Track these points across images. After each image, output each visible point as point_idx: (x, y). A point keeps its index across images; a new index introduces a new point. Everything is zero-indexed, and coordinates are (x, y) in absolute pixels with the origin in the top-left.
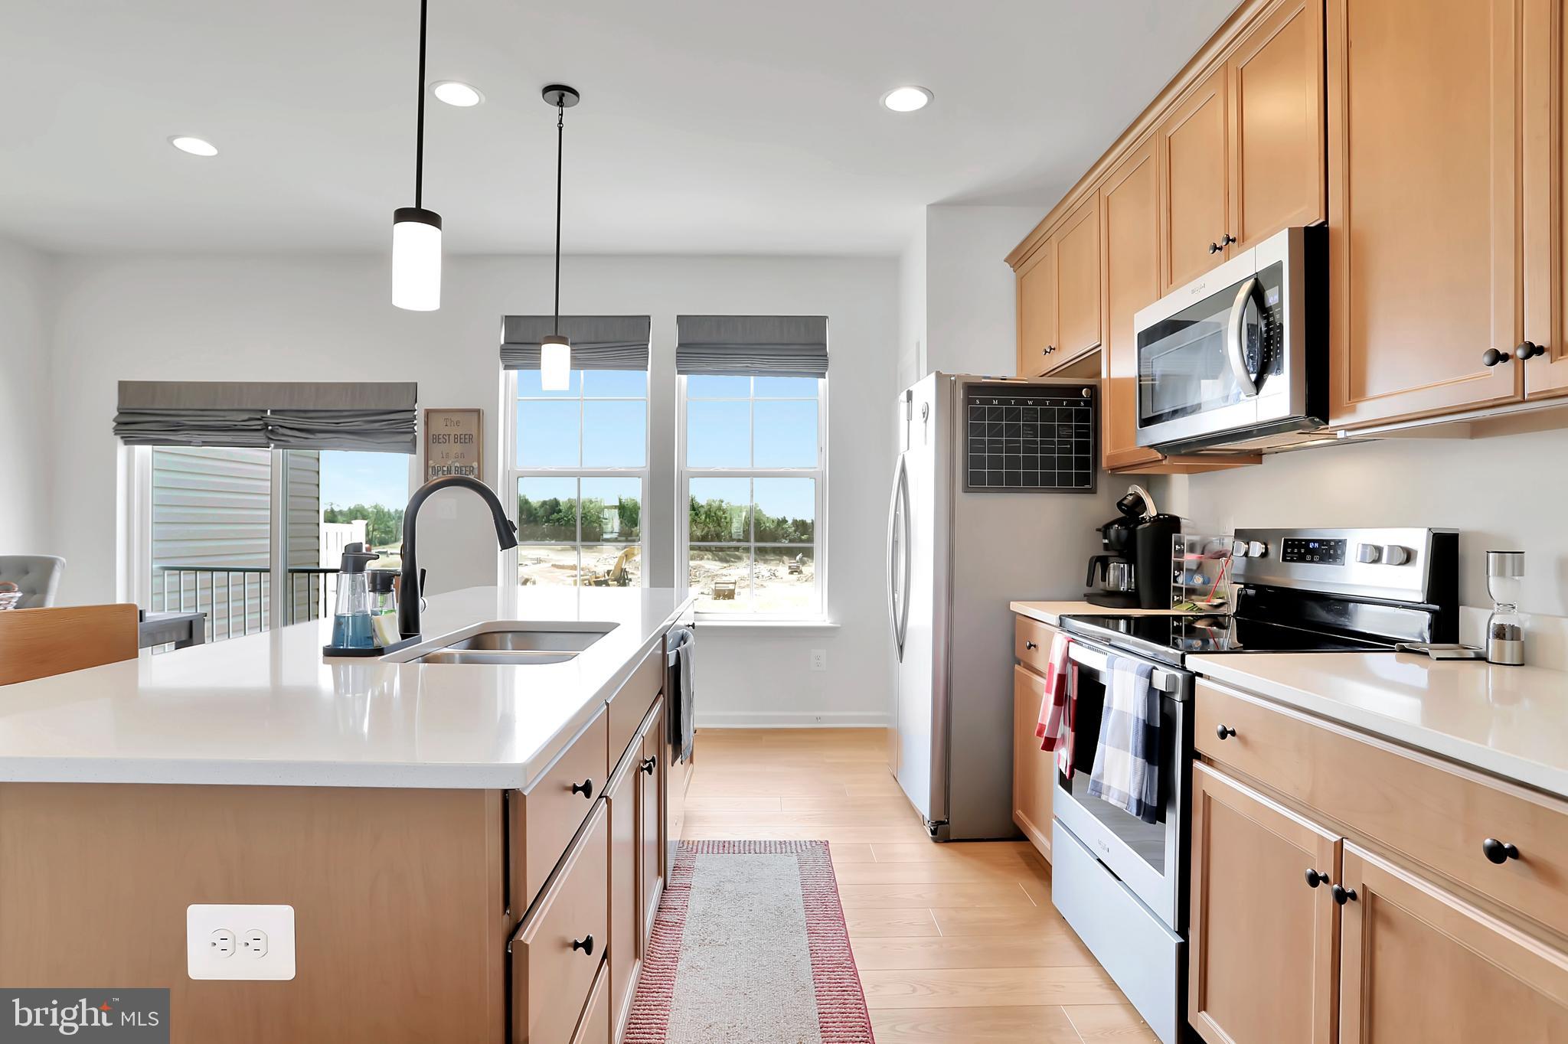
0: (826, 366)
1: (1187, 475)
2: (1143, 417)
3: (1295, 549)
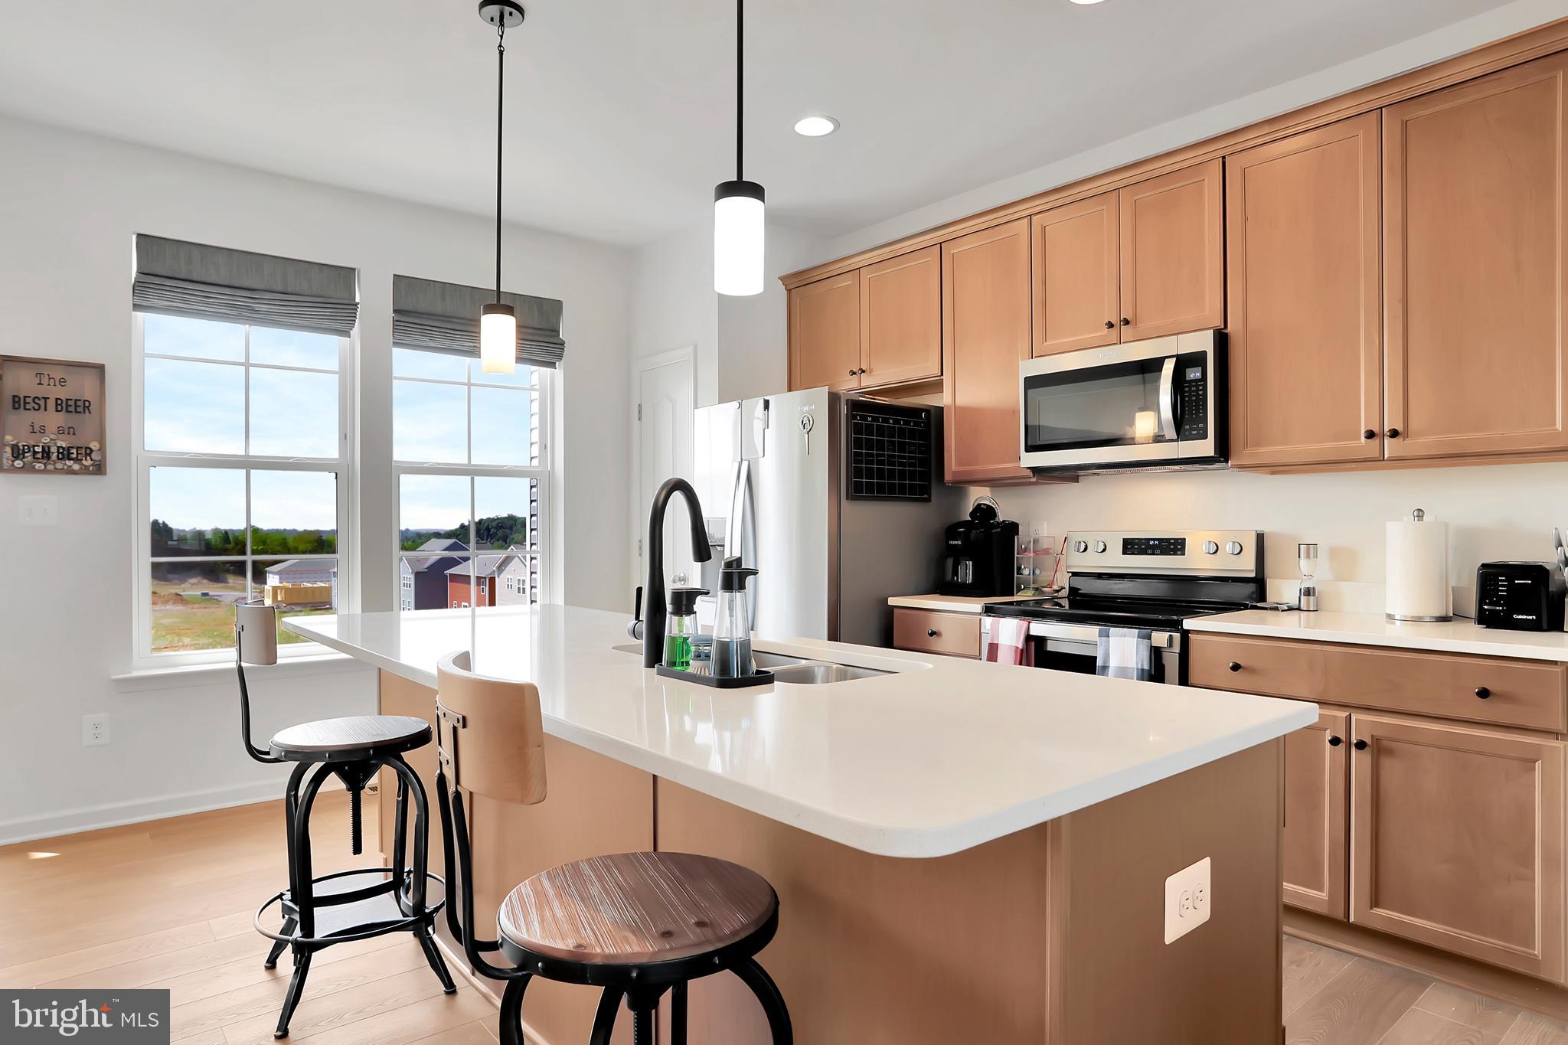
0: (560, 356)
1: (988, 488)
2: (1029, 444)
3: (1135, 545)
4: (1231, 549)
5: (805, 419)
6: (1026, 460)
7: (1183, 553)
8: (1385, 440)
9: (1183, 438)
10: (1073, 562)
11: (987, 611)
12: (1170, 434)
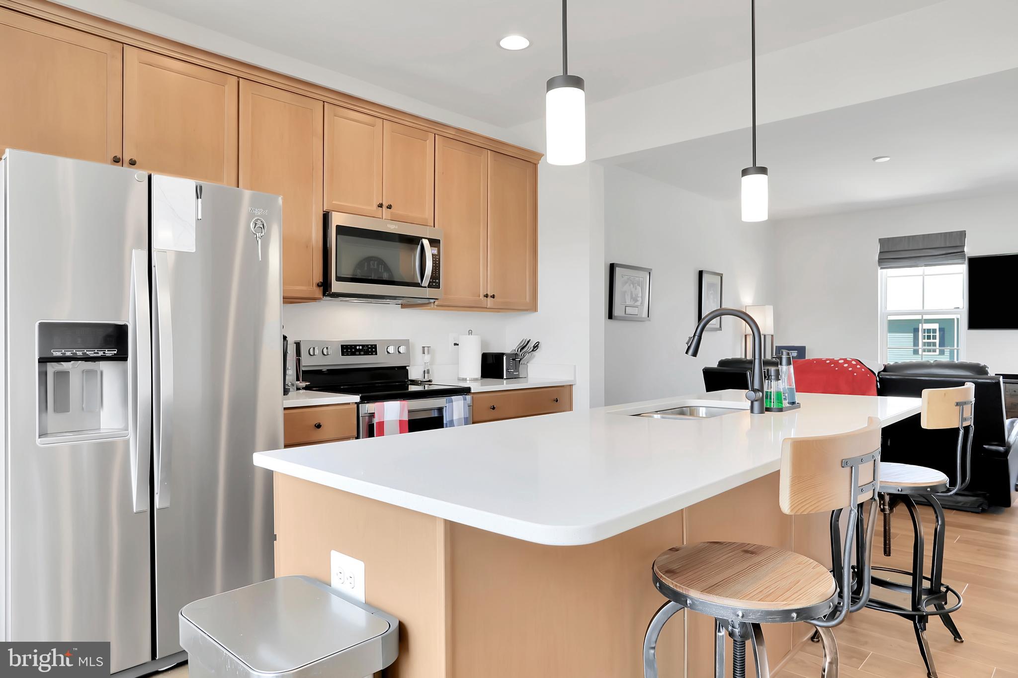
2: (338, 275)
3: (348, 349)
4: (402, 349)
5: (259, 223)
6: (337, 286)
7: (376, 354)
8: (489, 299)
9: (430, 286)
10: (307, 363)
11: (364, 400)
12: (426, 282)
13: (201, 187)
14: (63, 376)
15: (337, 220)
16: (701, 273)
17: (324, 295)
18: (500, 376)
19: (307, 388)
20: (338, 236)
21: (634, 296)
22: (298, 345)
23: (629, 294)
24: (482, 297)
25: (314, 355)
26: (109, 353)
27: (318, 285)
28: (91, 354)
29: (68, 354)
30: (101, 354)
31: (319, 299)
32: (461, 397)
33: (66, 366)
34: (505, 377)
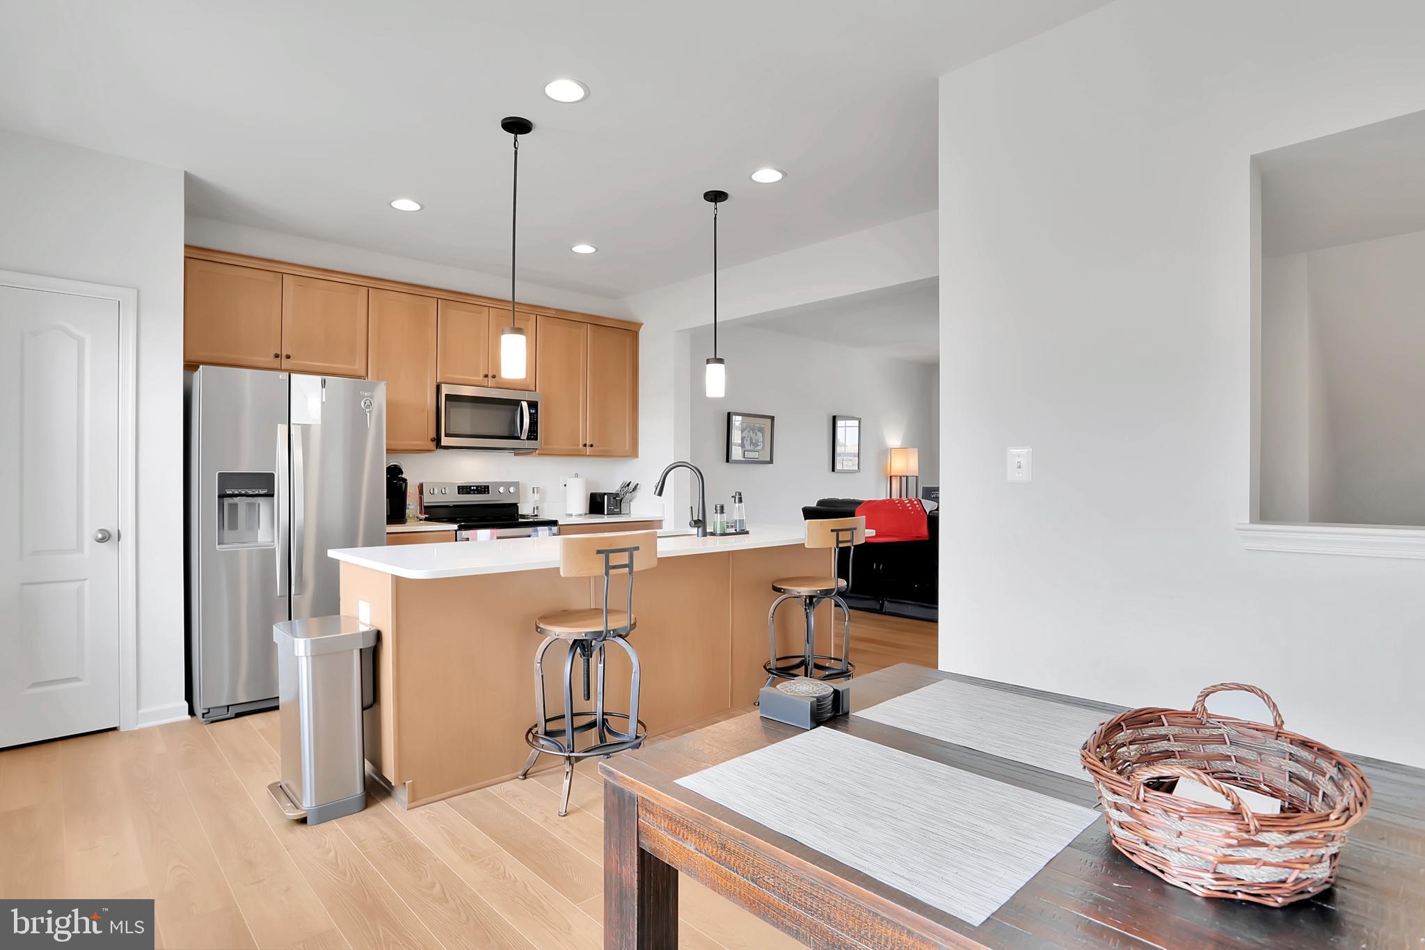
2: (447, 432)
3: (464, 490)
4: (512, 490)
5: (368, 402)
6: (445, 441)
7: (489, 493)
8: (588, 448)
9: (528, 439)
10: (428, 500)
11: (460, 528)
12: (524, 436)
13: (325, 380)
14: (234, 507)
15: (445, 390)
16: (834, 418)
17: (437, 448)
18: (602, 512)
19: (426, 519)
20: (447, 403)
21: (754, 441)
22: (421, 487)
23: (749, 440)
24: (581, 446)
25: (433, 494)
26: (262, 492)
27: (433, 440)
28: (250, 492)
29: (236, 492)
30: (257, 492)
31: (434, 450)
32: (546, 528)
33: (236, 500)
34: (606, 513)
